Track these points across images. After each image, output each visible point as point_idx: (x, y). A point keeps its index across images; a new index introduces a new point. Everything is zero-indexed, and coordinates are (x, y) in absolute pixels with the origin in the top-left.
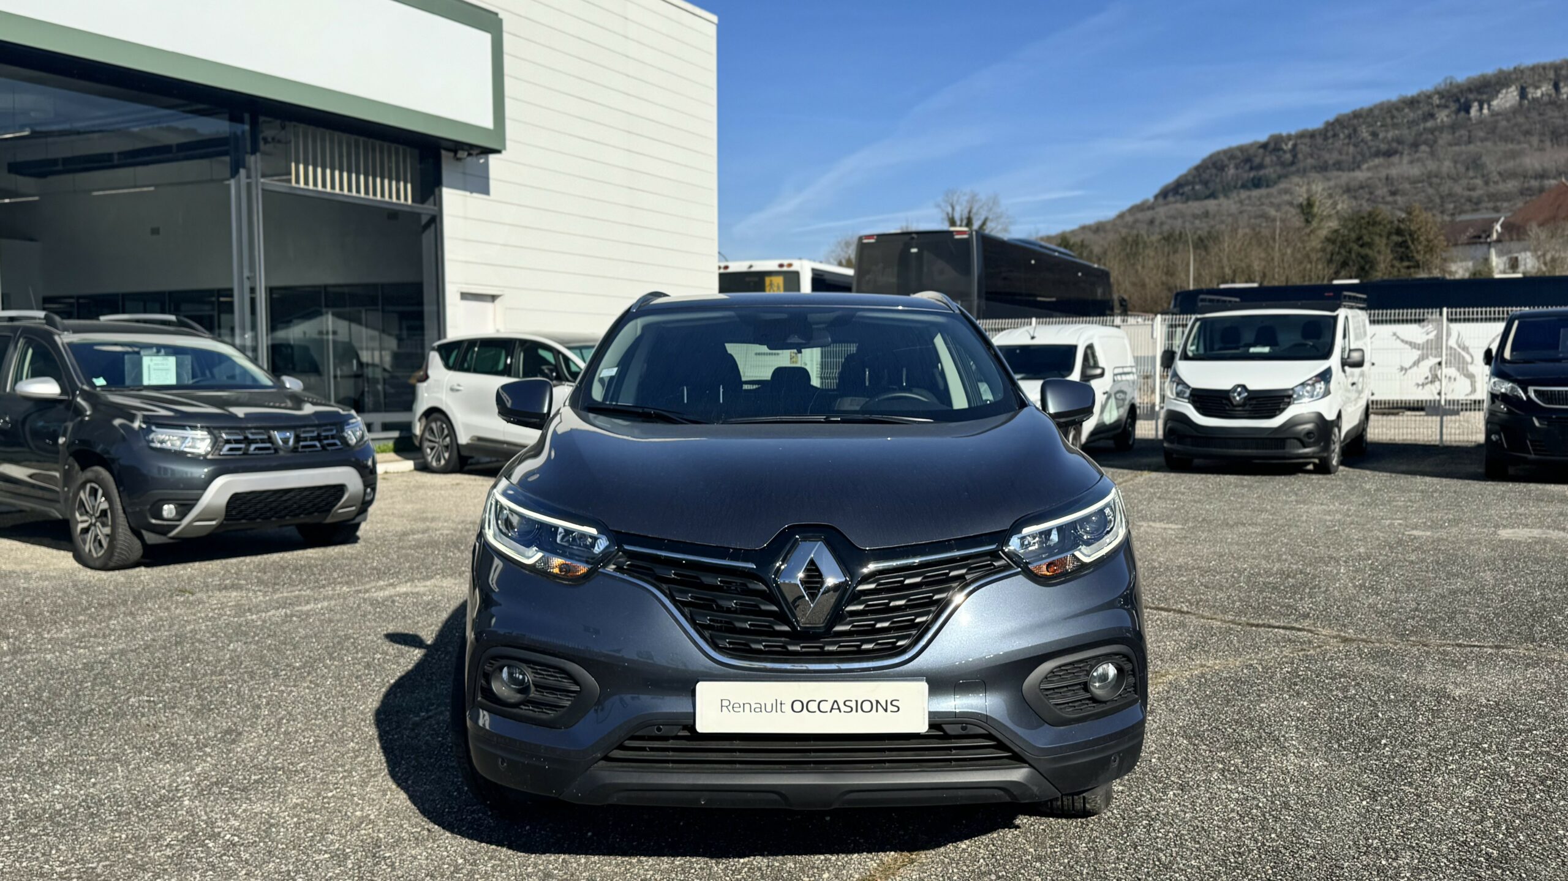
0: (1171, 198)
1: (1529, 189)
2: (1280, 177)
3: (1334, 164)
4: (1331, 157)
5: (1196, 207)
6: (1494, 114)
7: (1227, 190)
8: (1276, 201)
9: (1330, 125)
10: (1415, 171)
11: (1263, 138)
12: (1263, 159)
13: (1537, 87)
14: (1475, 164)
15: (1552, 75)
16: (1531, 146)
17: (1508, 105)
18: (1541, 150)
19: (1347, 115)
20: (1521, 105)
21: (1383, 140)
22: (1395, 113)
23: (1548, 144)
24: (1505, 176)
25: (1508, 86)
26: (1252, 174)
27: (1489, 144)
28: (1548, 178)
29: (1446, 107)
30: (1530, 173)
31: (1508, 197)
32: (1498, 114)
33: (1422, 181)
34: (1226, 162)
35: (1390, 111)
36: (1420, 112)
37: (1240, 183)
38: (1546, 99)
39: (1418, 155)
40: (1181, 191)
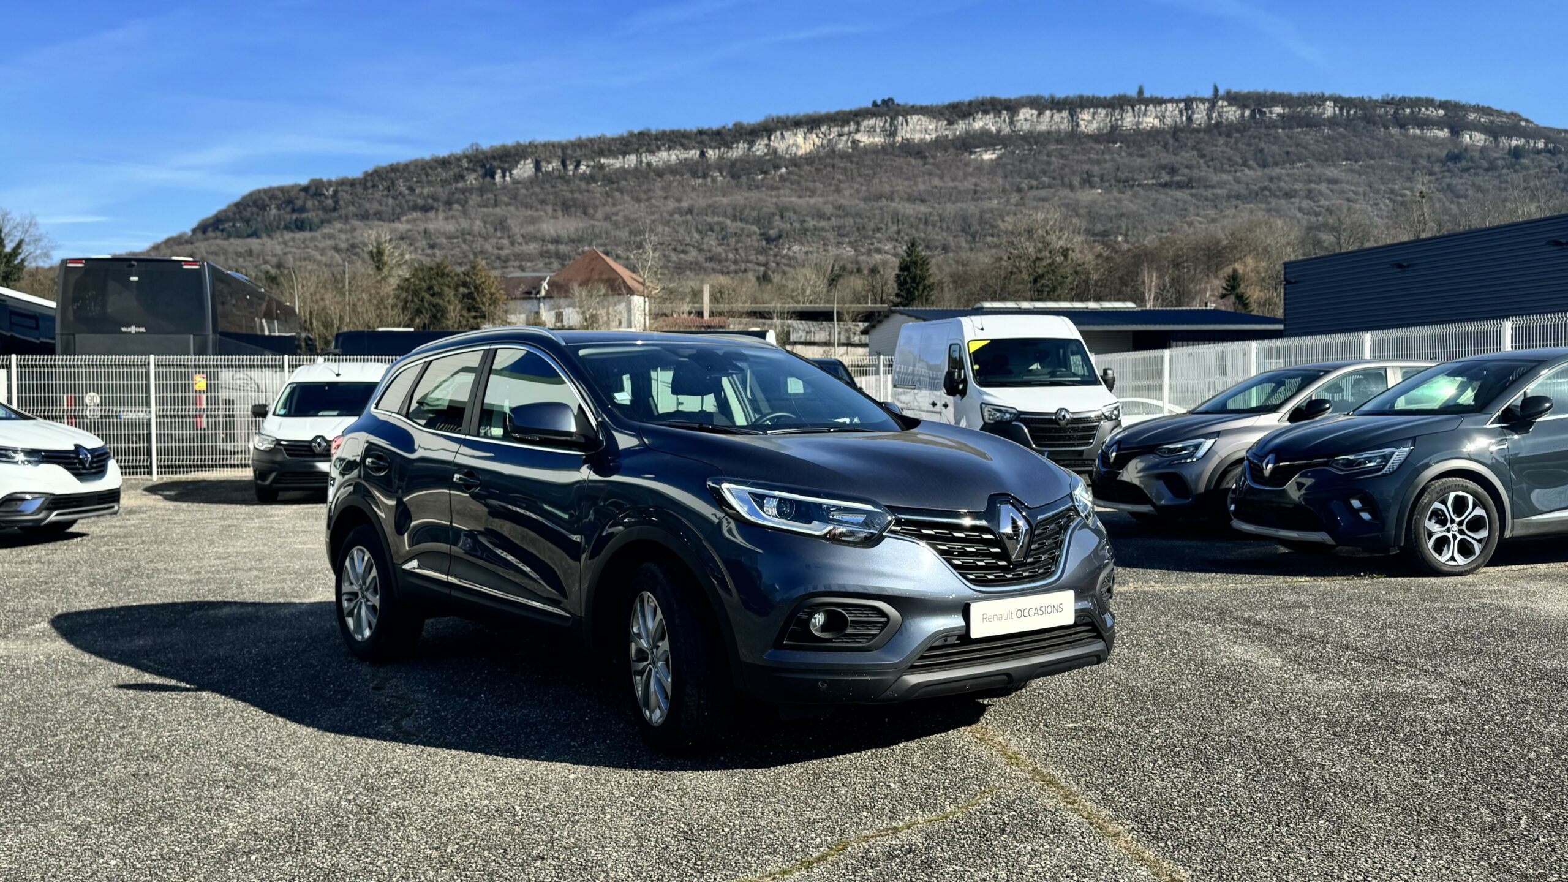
0: (210, 234)
1: (547, 252)
2: (322, 222)
3: (375, 214)
4: (373, 207)
5: (238, 244)
6: (515, 182)
7: (270, 230)
8: (321, 245)
9: (368, 176)
10: (451, 227)
11: (304, 181)
12: (305, 203)
13: (549, 163)
14: (501, 225)
15: (560, 153)
16: (546, 213)
17: (526, 175)
18: (555, 218)
19: (385, 168)
20: (536, 176)
21: (420, 195)
22: (430, 171)
23: (560, 213)
24: (528, 238)
25: (526, 159)
26: (294, 217)
27: (512, 209)
28: (562, 243)
29: (474, 171)
30: (547, 238)
31: (530, 258)
32: (518, 182)
33: (457, 238)
34: (267, 201)
35: (423, 169)
36: (452, 173)
37: (282, 226)
38: (556, 173)
39: (451, 213)
40: (221, 227)
